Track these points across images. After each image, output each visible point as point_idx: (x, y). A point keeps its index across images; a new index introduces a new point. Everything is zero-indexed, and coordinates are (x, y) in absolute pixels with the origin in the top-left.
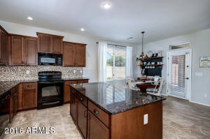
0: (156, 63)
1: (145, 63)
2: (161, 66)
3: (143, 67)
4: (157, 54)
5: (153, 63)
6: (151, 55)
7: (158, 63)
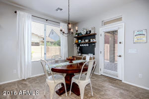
0: (90, 41)
1: (80, 41)
2: (94, 43)
3: (78, 45)
4: (90, 31)
5: (87, 41)
6: (85, 32)
7: (92, 40)
